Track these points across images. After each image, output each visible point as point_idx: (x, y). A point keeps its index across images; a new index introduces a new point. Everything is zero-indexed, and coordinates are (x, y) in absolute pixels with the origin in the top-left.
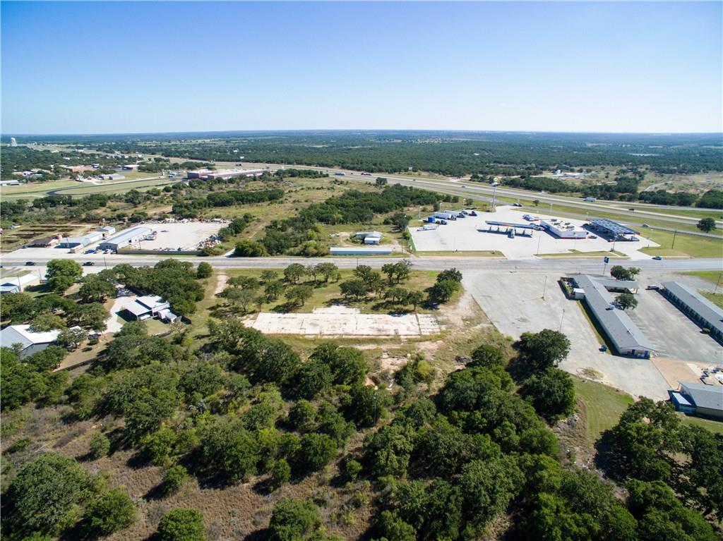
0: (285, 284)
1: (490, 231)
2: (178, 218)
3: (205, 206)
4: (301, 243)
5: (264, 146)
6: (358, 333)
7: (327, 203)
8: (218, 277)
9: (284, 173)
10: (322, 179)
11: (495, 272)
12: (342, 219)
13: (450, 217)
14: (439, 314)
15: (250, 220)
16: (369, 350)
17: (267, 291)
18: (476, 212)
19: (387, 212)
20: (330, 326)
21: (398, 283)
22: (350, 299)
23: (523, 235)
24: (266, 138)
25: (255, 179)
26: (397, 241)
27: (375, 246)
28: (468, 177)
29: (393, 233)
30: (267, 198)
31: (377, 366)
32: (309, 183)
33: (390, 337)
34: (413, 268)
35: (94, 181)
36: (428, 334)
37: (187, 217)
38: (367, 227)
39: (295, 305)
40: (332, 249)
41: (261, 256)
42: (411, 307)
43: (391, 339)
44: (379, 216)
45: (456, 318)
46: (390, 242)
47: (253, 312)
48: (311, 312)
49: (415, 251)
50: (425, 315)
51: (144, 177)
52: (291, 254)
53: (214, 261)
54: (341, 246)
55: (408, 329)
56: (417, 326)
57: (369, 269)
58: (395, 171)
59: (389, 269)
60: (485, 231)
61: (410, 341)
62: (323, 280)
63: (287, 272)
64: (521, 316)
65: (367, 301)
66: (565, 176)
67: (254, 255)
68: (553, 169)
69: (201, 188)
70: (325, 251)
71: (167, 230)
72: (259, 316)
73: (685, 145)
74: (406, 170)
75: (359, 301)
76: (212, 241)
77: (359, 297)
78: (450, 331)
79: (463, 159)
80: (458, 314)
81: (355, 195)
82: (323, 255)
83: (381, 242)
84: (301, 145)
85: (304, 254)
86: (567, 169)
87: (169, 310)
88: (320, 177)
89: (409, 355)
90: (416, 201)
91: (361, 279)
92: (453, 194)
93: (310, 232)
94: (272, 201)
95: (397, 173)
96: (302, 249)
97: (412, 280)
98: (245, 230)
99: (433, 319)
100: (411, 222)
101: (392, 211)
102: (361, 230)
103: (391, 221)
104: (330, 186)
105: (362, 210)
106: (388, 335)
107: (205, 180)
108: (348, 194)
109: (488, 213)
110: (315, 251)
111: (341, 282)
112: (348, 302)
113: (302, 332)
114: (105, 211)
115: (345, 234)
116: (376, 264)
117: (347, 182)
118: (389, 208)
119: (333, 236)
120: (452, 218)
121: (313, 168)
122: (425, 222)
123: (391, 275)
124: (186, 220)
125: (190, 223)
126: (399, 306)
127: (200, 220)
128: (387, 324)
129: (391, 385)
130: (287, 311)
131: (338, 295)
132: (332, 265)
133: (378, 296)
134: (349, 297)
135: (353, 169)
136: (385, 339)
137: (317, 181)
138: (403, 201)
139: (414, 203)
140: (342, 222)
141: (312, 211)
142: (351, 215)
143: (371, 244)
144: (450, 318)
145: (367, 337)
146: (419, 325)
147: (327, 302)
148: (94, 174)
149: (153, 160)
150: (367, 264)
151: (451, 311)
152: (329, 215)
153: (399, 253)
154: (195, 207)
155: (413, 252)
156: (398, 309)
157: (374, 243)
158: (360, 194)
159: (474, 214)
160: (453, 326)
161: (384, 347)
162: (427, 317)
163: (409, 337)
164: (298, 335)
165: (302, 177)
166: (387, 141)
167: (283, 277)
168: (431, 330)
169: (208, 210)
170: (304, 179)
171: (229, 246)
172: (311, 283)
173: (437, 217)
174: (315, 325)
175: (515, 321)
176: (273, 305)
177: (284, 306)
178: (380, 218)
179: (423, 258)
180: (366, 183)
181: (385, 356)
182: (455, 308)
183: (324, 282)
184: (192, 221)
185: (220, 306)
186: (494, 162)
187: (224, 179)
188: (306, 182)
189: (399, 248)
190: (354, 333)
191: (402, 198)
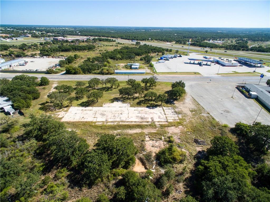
0: (90, 89)
1: (190, 63)
2: (41, 56)
3: (57, 51)
4: (101, 68)
5: (90, 31)
6: (129, 120)
7: (114, 51)
8: (53, 85)
9: (96, 39)
10: (113, 42)
11: (199, 82)
12: (121, 57)
13: (170, 57)
14: (176, 107)
15: (77, 57)
16: (137, 133)
17: (77, 93)
18: (181, 55)
19: (141, 55)
20: (113, 115)
21: (150, 88)
22: (124, 97)
23: (206, 65)
24: (91, 28)
25: (83, 42)
26: (147, 68)
27: (137, 70)
28: (175, 42)
29: (145, 64)
30: (87, 49)
31: (143, 148)
32: (107, 44)
33: (149, 123)
34: (157, 81)
35: (8, 40)
36: (172, 121)
37: (46, 55)
38: (132, 61)
39: (93, 102)
40: (116, 71)
41: (79, 74)
42: (159, 103)
43: (150, 125)
44: (138, 57)
45: (186, 109)
46: (144, 68)
47: (67, 106)
48: (102, 106)
49: (156, 72)
50: (168, 108)
51: (33, 39)
52: (95, 73)
53: (53, 77)
54: (120, 70)
55: (159, 117)
56: (164, 115)
57: (135, 81)
58: (144, 40)
59: (145, 81)
60: (188, 63)
61: (162, 126)
62: (110, 87)
63: (90, 82)
64: (224, 109)
65: (134, 99)
66: (214, 42)
67: (75, 73)
68: (208, 40)
69: (57, 44)
70: (112, 72)
71: (34, 61)
72: (70, 109)
73: (257, 32)
74: (148, 40)
75: (130, 99)
76: (55, 67)
77: (129, 97)
78: (185, 119)
79: (171, 36)
80: (186, 107)
81: (127, 48)
82: (111, 74)
83: (140, 68)
84: (105, 31)
85: (102, 73)
86: (214, 40)
87: (11, 106)
88: (112, 42)
89: (163, 138)
90: (154, 51)
91: (130, 86)
92: (169, 49)
93: (105, 63)
94: (90, 50)
95: (144, 41)
96: (100, 71)
97: (158, 87)
98: (74, 62)
99: (173, 110)
100: (153, 59)
101: (143, 55)
102: (130, 63)
103: (143, 59)
104: (116, 45)
105: (130, 54)
106: (148, 122)
107: (60, 41)
108: (124, 48)
109: (187, 56)
110: (107, 72)
111: (120, 88)
112: (123, 100)
113: (95, 120)
114: (6, 52)
115: (123, 65)
116: (138, 79)
117: (124, 44)
118: (142, 53)
119: (117, 65)
120: (171, 58)
121: (109, 38)
122: (159, 59)
123: (146, 84)
124: (45, 57)
125: (47, 58)
126: (152, 102)
127: (53, 57)
128: (146, 114)
129: (154, 166)
130: (88, 106)
131: (118, 95)
132: (115, 78)
133: (140, 96)
134: (123, 96)
135: (126, 39)
136: (146, 125)
137: (110, 43)
138: (148, 51)
139: (153, 52)
140: (121, 59)
141: (107, 54)
142: (125, 56)
143: (135, 69)
144: (182, 110)
145: (135, 123)
146: (165, 114)
147: (111, 100)
148: (9, 38)
149: (40, 34)
150: (133, 79)
151: (182, 105)
152: (115, 56)
153: (149, 73)
154: (51, 52)
155: (155, 72)
156: (152, 104)
157: (136, 68)
158: (129, 48)
159: (180, 56)
160: (185, 115)
161: (146, 131)
162: (169, 109)
163: (161, 123)
164: (91, 122)
165: (104, 42)
166: (139, 30)
167: (88, 85)
168: (173, 118)
169: (58, 53)
170: (105, 42)
171: (63, 69)
172: (103, 89)
173: (164, 58)
174: (103, 115)
175: (223, 112)
176: (80, 101)
177: (86, 102)
178: (139, 58)
179: (161, 75)
180: (132, 44)
181: (147, 139)
182: (184, 103)
183: (110, 88)
184: (48, 58)
185: (48, 103)
186: (183, 37)
187: (69, 41)
188: (106, 43)
189: (149, 71)
190: (127, 120)
191: (148, 50)
